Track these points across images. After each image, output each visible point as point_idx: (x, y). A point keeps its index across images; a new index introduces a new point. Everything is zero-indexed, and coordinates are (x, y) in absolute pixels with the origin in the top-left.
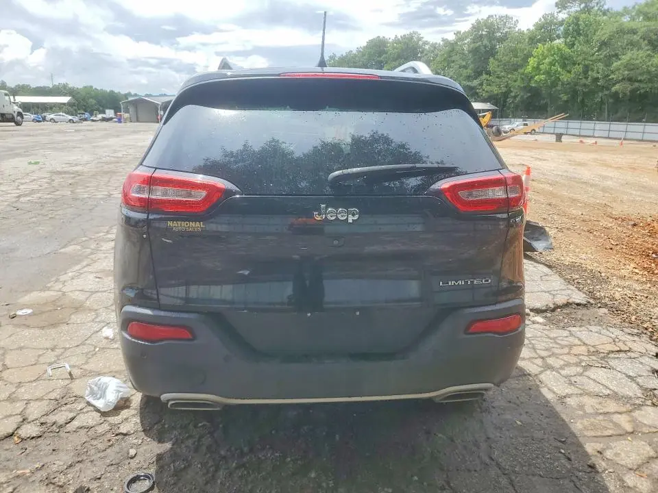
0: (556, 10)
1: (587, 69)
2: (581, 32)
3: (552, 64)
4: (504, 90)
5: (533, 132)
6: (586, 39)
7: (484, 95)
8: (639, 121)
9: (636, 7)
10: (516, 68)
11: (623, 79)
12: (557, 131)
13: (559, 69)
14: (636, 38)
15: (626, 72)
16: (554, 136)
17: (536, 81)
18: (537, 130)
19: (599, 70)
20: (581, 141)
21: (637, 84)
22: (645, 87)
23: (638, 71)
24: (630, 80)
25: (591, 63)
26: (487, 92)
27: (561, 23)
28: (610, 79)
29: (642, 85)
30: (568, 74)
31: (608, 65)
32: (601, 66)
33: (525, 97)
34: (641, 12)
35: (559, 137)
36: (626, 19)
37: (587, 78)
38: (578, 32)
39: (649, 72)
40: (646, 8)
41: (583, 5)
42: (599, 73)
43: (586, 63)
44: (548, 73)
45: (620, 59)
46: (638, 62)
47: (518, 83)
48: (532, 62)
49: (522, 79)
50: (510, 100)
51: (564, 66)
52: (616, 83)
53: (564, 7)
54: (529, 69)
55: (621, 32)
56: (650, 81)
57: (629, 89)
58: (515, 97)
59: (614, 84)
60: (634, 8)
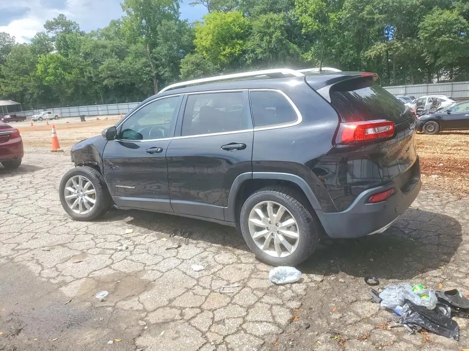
0: (45, 30)
1: (82, 71)
2: (70, 46)
3: (56, 68)
4: (21, 89)
5: (56, 118)
6: (75, 51)
7: (4, 94)
8: (124, 102)
9: (99, 31)
10: (26, 72)
11: (108, 77)
12: (82, 114)
13: (62, 72)
14: (108, 51)
15: (109, 72)
16: (79, 118)
17: (48, 81)
18: (59, 116)
19: (90, 71)
20: (98, 119)
21: (117, 80)
22: (122, 81)
23: (116, 71)
24: (112, 77)
25: (84, 67)
26: (6, 91)
27: (53, 39)
28: (99, 77)
29: (120, 80)
30: (70, 75)
31: (96, 68)
32: (91, 69)
33: (40, 93)
34: (104, 35)
35: (83, 118)
36: (95, 38)
37: (84, 77)
38: (67, 47)
39: (122, 72)
40: (107, 32)
41: (64, 28)
42: (91, 73)
43: (80, 67)
44: (55, 75)
45: (102, 64)
46: (114, 65)
47: (32, 83)
48: (40, 67)
49: (35, 80)
50: (28, 97)
51: (64, 70)
52: (104, 80)
53: (52, 29)
54: (39, 73)
55: (96, 47)
56: (124, 77)
57: (113, 83)
58: (32, 94)
59: (103, 80)
60: (98, 31)
